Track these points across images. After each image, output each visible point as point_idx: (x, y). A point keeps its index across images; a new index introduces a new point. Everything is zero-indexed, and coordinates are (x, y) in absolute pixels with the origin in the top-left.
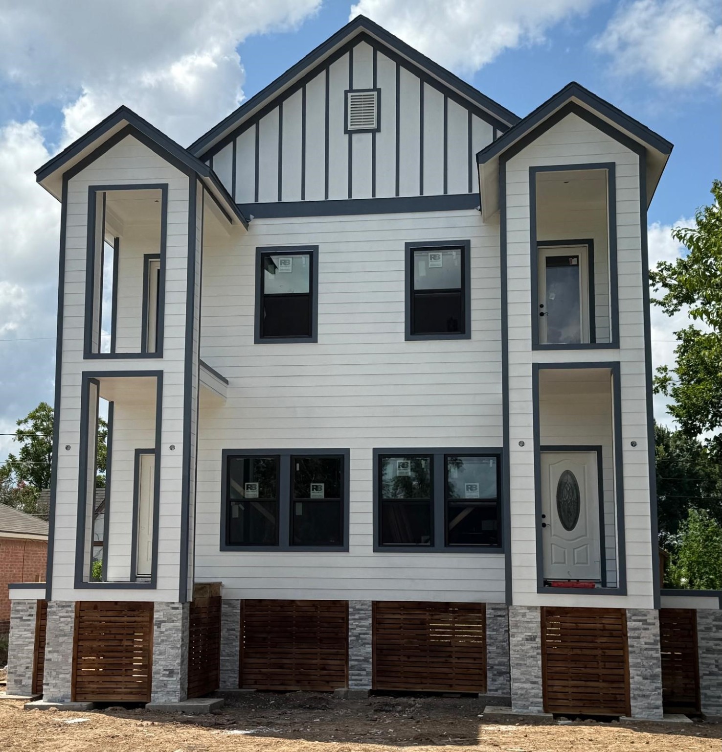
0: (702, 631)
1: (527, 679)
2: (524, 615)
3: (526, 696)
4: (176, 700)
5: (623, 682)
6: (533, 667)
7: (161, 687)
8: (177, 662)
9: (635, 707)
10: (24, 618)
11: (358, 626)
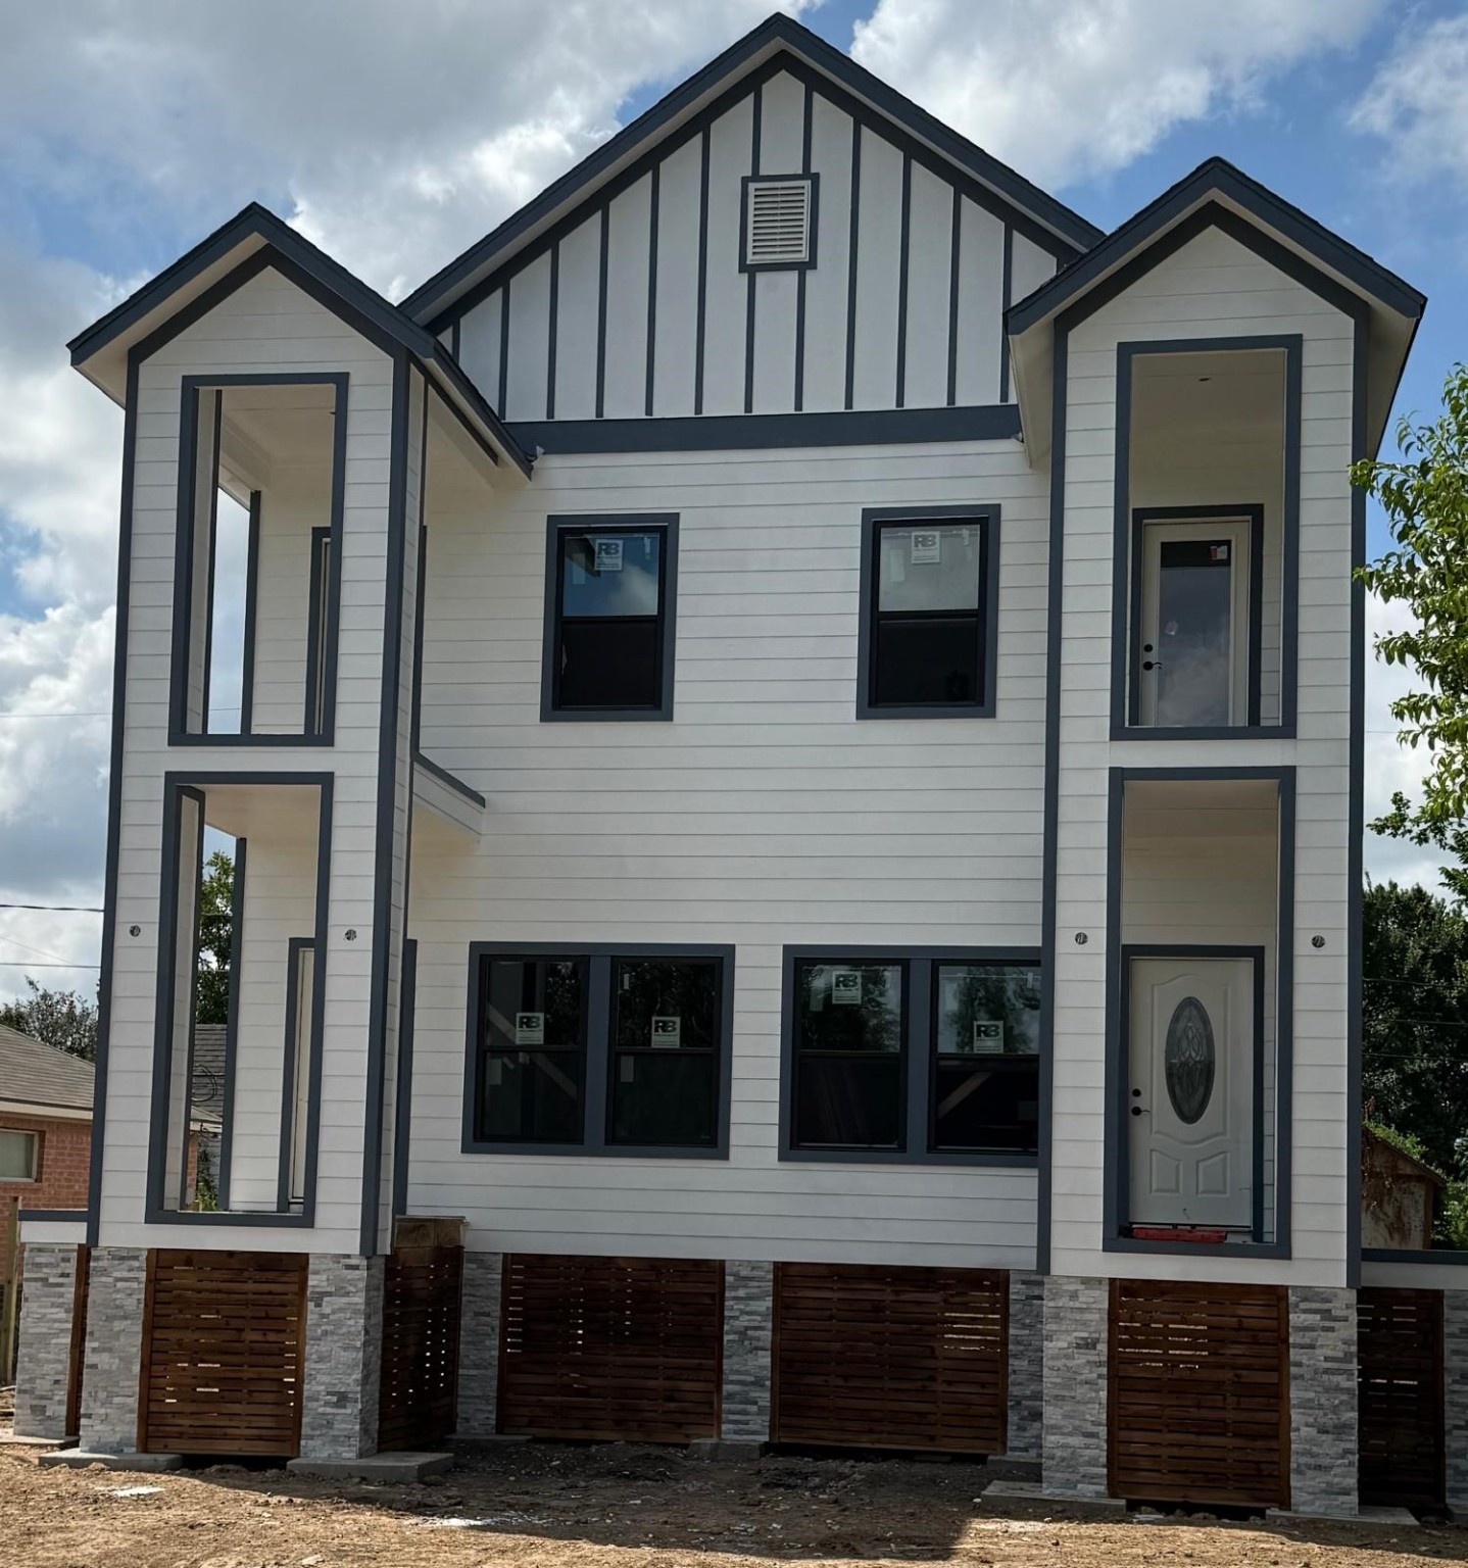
0: (1453, 1335)
1: (1076, 1428)
2: (1074, 1296)
3: (1073, 1463)
4: (352, 1455)
5: (1276, 1437)
6: (1089, 1403)
7: (321, 1426)
8: (354, 1377)
9: (1300, 1489)
10: (51, 1280)
11: (743, 1312)
